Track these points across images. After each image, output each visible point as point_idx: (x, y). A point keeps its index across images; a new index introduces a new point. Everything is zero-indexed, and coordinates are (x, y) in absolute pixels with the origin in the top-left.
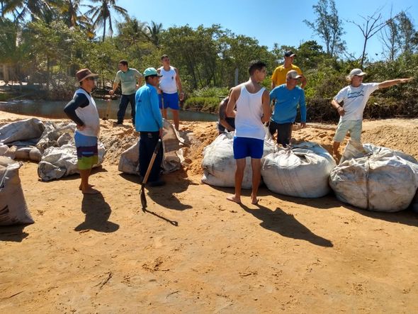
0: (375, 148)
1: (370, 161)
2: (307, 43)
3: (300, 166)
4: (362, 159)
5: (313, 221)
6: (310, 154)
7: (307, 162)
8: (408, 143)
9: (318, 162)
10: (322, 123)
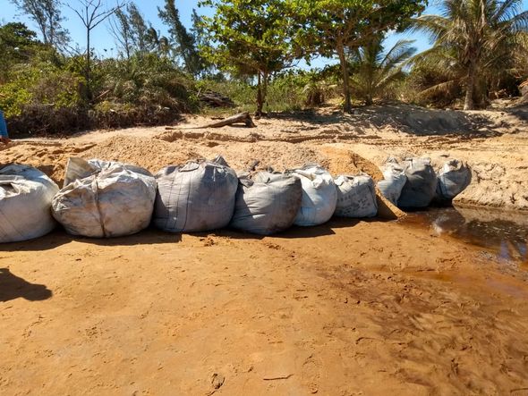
0: (104, 164)
1: (98, 179)
2: (10, 25)
3: (5, 199)
4: (89, 178)
5: (34, 269)
6: (18, 182)
7: (15, 192)
8: (142, 154)
9: (31, 190)
10: (48, 137)
